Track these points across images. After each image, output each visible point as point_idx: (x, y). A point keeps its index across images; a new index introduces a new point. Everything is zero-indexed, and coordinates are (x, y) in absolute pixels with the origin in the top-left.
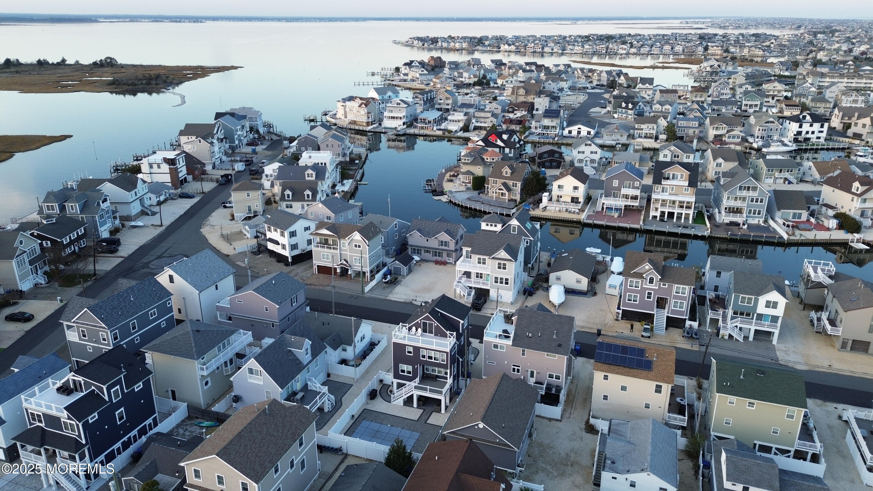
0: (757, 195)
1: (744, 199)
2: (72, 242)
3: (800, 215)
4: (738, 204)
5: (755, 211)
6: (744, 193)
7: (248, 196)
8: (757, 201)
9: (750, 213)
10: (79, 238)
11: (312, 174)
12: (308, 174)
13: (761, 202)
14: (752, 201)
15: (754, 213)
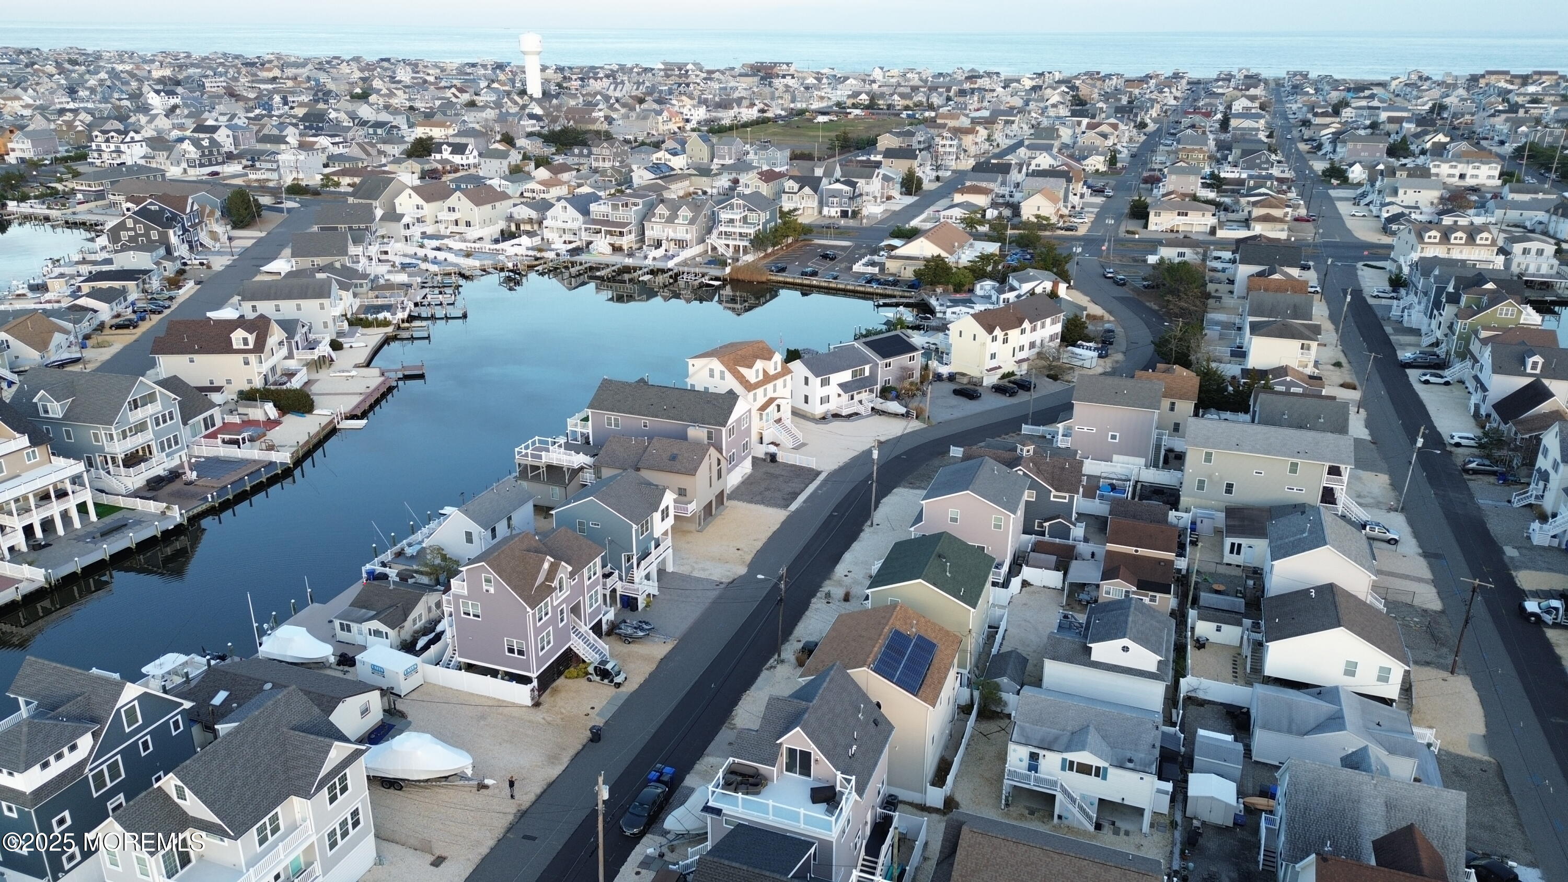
0: (160, 408)
1: (141, 427)
3: (212, 417)
4: (134, 443)
5: (169, 440)
6: (139, 414)
8: (165, 421)
9: (163, 449)
13: (171, 418)
14: (158, 424)
15: (170, 446)
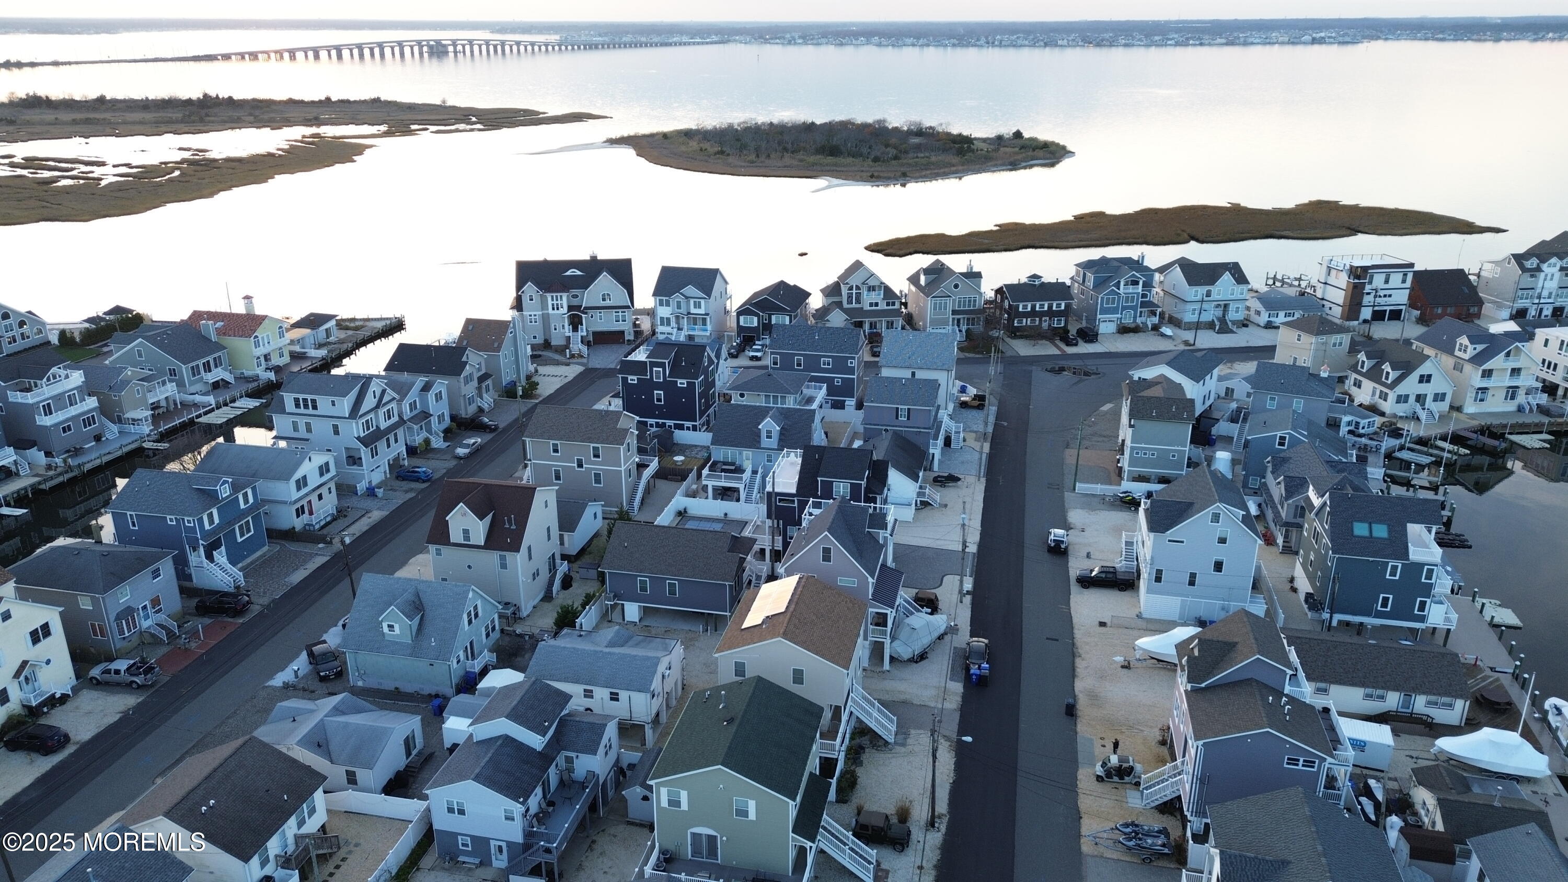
2: (1033, 313)
7: (1299, 340)
10: (1051, 313)
11: (1466, 347)
12: (1461, 344)
